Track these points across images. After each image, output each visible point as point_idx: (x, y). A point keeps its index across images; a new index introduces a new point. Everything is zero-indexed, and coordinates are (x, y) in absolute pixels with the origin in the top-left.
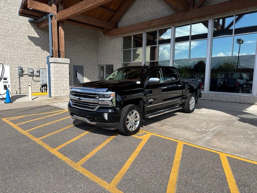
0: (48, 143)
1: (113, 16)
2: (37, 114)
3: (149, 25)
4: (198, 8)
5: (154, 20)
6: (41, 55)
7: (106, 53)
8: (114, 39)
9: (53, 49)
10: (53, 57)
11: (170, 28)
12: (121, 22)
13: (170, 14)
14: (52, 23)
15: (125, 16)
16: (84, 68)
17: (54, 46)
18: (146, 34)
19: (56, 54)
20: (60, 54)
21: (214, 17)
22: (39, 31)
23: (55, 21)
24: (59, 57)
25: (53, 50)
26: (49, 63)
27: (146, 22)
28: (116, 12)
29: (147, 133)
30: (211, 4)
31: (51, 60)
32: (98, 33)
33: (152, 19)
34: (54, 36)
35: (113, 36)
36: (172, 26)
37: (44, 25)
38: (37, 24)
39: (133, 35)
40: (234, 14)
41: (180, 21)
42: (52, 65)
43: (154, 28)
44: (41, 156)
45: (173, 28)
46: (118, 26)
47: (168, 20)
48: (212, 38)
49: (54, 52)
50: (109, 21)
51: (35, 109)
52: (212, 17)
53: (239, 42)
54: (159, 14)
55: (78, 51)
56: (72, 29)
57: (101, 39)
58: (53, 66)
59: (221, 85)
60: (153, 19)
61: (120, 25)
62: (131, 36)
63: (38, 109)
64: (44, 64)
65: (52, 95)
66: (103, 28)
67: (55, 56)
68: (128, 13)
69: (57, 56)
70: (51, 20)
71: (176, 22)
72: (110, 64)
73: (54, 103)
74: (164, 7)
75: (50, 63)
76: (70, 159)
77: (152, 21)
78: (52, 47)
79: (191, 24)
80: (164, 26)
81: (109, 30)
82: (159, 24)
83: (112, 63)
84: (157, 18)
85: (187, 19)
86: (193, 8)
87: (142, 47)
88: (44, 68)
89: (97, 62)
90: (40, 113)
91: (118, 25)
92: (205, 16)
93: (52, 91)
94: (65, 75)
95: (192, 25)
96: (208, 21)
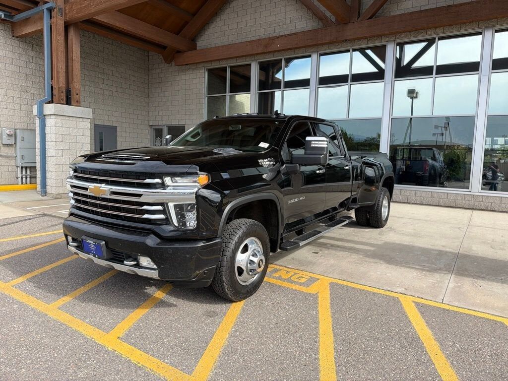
0: (85, 317)
1: (187, 23)
2: (24, 237)
3: (266, 46)
4: (368, 19)
5: (278, 37)
6: (19, 99)
7: (168, 101)
8: (187, 73)
9: (53, 85)
10: (53, 103)
11: (310, 56)
12: (203, 37)
13: (309, 28)
14: (51, 26)
15: (213, 25)
16: (118, 130)
17: (55, 78)
18: (258, 67)
19: (60, 96)
20: (70, 98)
21: (398, 38)
22: (15, 42)
23: (60, 23)
24: (68, 102)
25: (52, 87)
26: (43, 117)
27: (259, 40)
28: (194, 15)
29: (319, 279)
30: (392, 14)
31: (49, 109)
32: (150, 57)
33: (271, 36)
34: (57, 56)
35: (187, 65)
36: (313, 52)
37: (29, 29)
38: (10, 26)
39: (229, 66)
40: (435, 36)
41: (331, 43)
42: (50, 122)
43: (275, 54)
44: (79, 359)
45: (315, 56)
46: (198, 45)
47: (307, 40)
48: (394, 79)
49: (55, 92)
50: (177, 34)
51: (14, 223)
52: (393, 38)
53: (412, 95)
54: (286, 25)
55: (107, 93)
56: (93, 46)
57: (158, 71)
58: (53, 124)
59: (403, 172)
60: (275, 35)
61: (202, 43)
62: (226, 67)
63: (21, 224)
64: (25, 118)
65: (49, 189)
66: (164, 47)
67: (59, 100)
68: (219, 19)
69: (62, 102)
70: (51, 18)
71: (323, 44)
72: (177, 124)
73: (58, 208)
74: (297, 13)
75: (45, 115)
76: (167, 363)
77: (272, 40)
78: (52, 79)
79: (351, 51)
80: (297, 51)
81: (178, 52)
82: (288, 47)
83: (182, 123)
84: (281, 34)
85: (346, 40)
86: (358, 18)
87: (250, 91)
88: (26, 127)
89: (146, 119)
90: (30, 233)
91: (196, 44)
92: (380, 37)
93: (49, 182)
94: (81, 144)
95: (354, 53)
96: (385, 47)
